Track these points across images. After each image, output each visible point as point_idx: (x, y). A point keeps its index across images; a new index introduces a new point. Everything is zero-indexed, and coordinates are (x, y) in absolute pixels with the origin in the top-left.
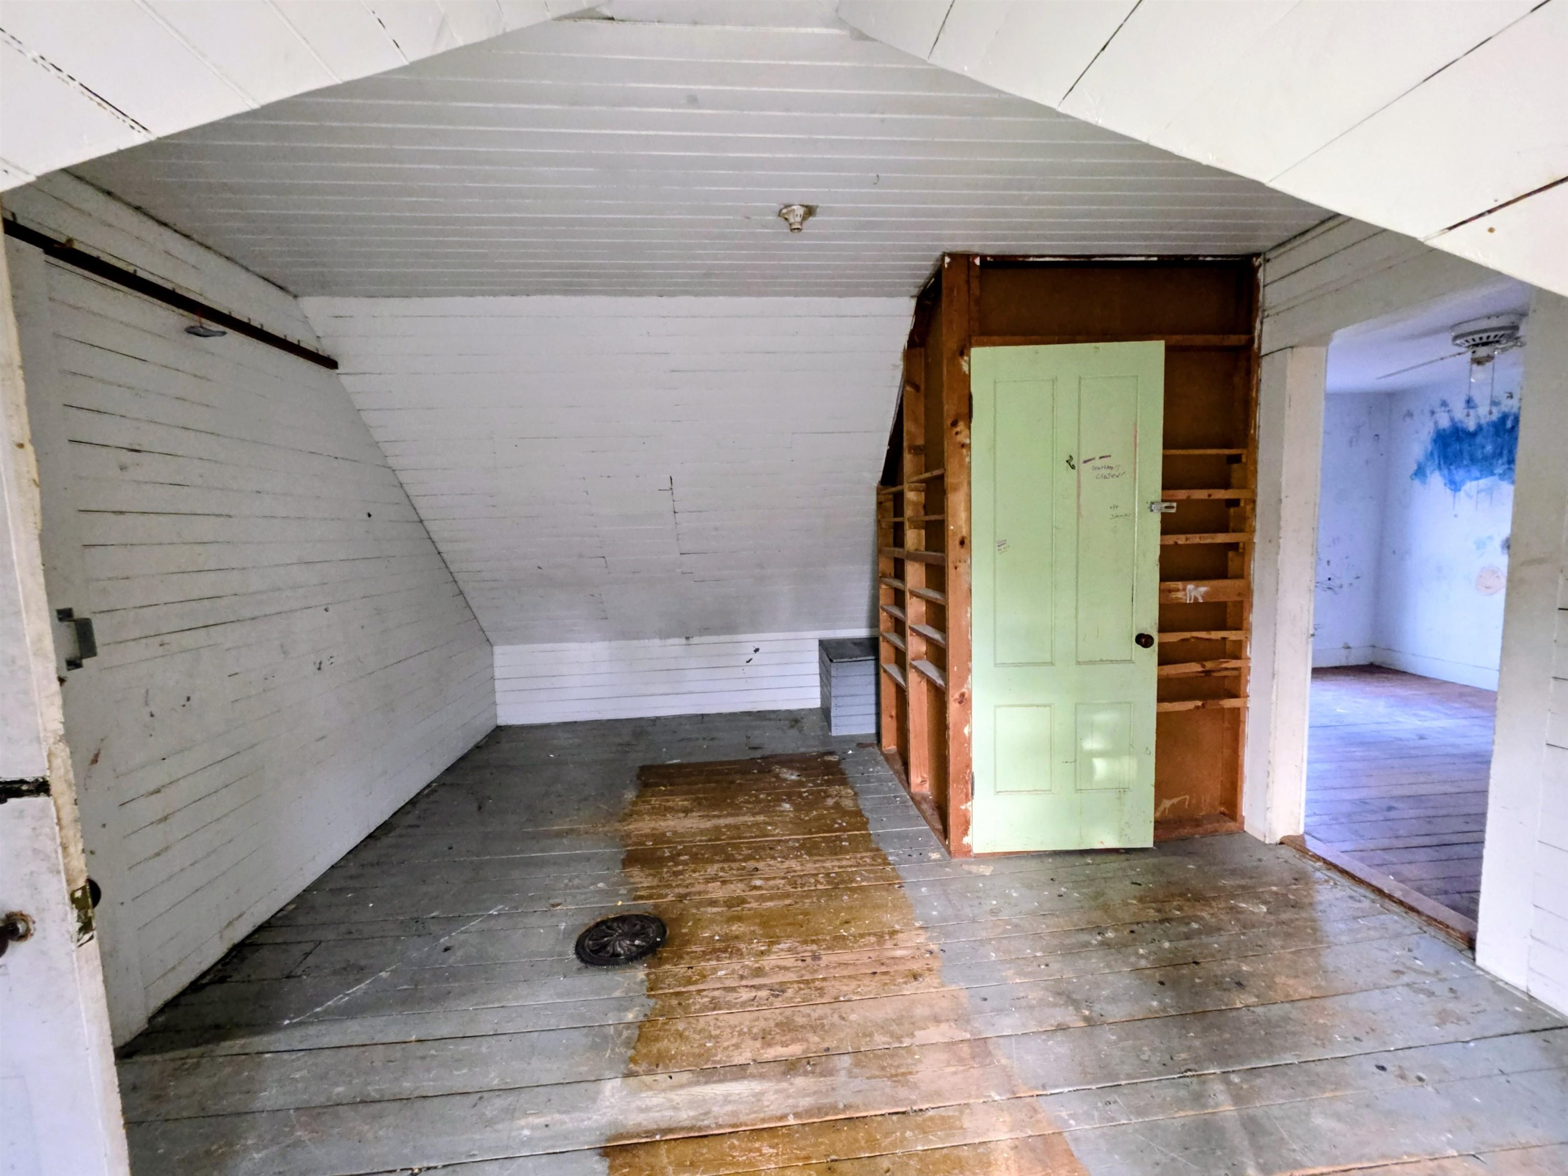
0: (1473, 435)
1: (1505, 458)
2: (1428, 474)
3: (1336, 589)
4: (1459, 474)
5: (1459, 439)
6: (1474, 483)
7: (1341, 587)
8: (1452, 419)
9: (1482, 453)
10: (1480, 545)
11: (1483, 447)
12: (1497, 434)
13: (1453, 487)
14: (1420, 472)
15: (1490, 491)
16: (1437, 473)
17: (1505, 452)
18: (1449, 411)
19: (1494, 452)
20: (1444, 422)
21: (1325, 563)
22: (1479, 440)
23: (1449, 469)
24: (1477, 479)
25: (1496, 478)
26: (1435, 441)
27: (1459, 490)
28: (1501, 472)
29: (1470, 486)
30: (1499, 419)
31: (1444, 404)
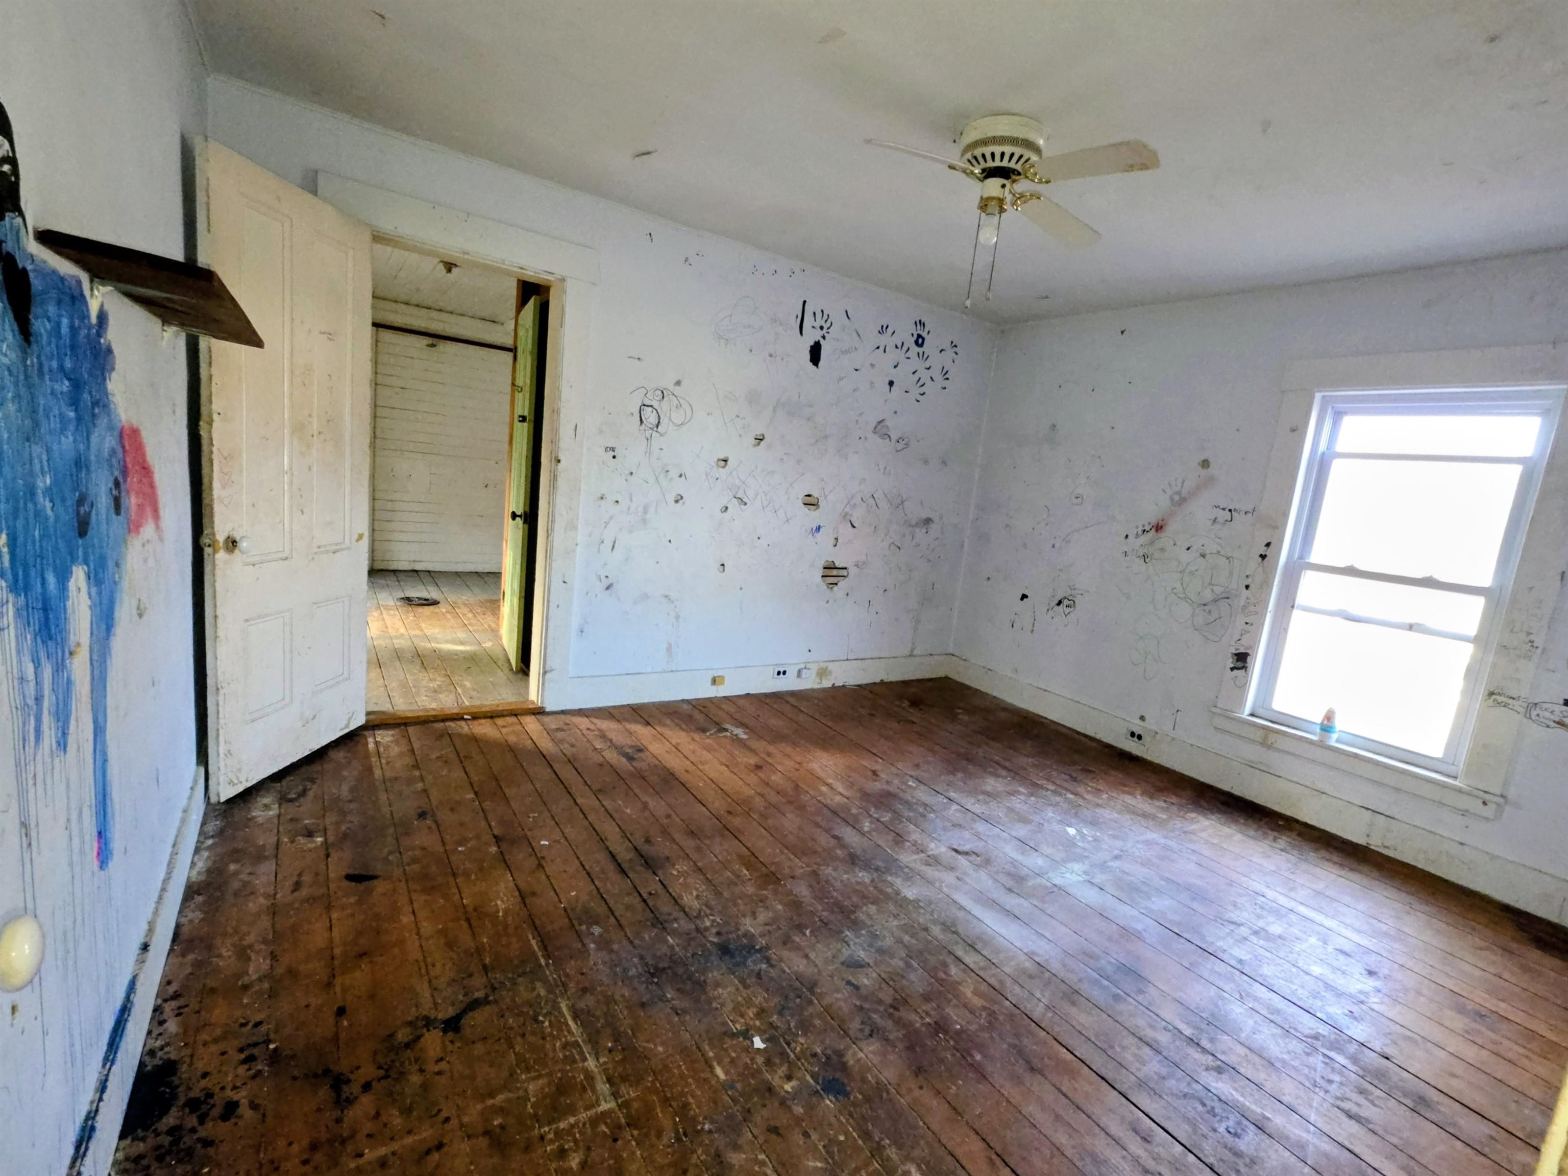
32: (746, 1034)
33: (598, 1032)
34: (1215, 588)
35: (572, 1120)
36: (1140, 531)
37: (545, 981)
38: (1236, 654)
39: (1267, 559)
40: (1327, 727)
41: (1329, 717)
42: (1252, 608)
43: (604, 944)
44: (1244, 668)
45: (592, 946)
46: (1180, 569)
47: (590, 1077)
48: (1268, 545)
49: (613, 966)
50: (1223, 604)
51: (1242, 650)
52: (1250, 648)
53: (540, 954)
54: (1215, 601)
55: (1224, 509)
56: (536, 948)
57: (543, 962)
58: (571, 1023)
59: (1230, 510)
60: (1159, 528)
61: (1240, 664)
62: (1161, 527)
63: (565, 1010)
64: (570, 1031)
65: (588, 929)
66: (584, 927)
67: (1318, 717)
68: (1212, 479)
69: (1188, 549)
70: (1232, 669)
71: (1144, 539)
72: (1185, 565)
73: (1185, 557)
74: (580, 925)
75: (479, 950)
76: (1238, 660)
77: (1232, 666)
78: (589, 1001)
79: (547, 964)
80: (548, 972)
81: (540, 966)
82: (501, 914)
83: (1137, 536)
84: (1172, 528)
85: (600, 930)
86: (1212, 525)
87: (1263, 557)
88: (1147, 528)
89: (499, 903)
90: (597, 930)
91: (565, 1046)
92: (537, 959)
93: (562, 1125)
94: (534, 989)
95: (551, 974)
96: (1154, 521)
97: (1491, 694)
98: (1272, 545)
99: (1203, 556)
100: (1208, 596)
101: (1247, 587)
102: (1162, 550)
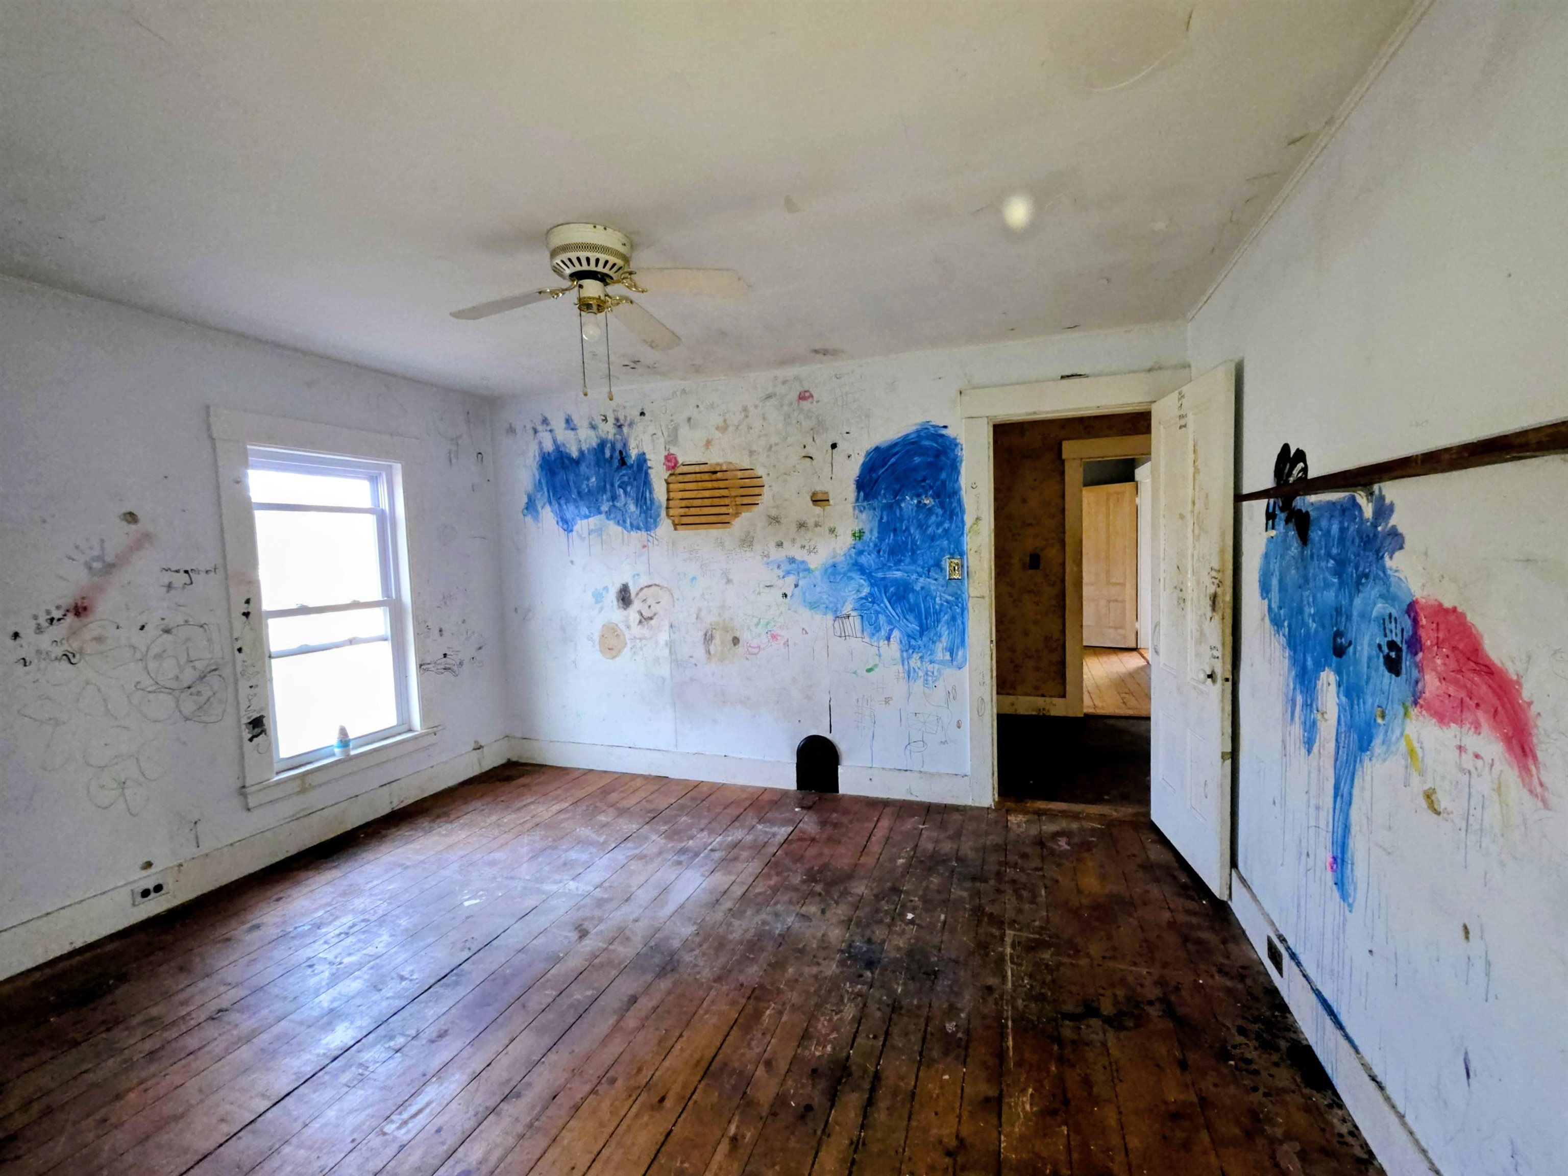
0: (577, 462)
1: (609, 494)
2: (539, 508)
3: (455, 668)
4: (570, 511)
5: (564, 467)
6: (585, 521)
7: (461, 664)
8: (555, 441)
9: (588, 485)
10: (598, 597)
11: (588, 479)
12: (598, 464)
13: (565, 526)
14: (531, 506)
15: (599, 531)
16: (548, 508)
17: (608, 486)
18: (551, 431)
19: (598, 486)
20: (549, 447)
21: (437, 632)
22: (583, 468)
23: (559, 504)
24: (586, 517)
25: (603, 516)
26: (541, 467)
27: (572, 531)
28: (607, 509)
29: (581, 526)
30: (598, 445)
31: (545, 421)
32: (912, 922)
33: (996, 962)
34: (197, 664)
35: (1032, 936)
36: (43, 620)
37: (1014, 1007)
38: (250, 723)
39: (251, 615)
40: (345, 742)
41: (343, 732)
42: (251, 670)
43: (952, 1011)
44: (263, 731)
45: (963, 1015)
46: (138, 655)
47: (1013, 946)
48: (248, 602)
49: (957, 994)
50: (213, 679)
51: (255, 715)
52: (262, 710)
53: (1009, 1031)
54: (202, 678)
55: (177, 571)
56: (1010, 1038)
57: (1010, 1023)
58: (1010, 977)
59: (186, 572)
60: (79, 610)
61: (257, 730)
62: (85, 609)
63: (1010, 984)
64: (1012, 969)
65: (957, 1031)
66: (960, 1035)
67: (332, 739)
68: (147, 537)
69: (142, 628)
70: (251, 740)
71: (58, 631)
72: (144, 649)
73: (139, 641)
74: (961, 1039)
75: (1061, 1060)
76: (254, 728)
77: (250, 736)
78: (991, 981)
79: (1007, 1019)
80: (1010, 1013)
81: (1013, 1021)
82: (1030, 1091)
83: (39, 629)
84: (103, 608)
85: (947, 1025)
86: (168, 591)
87: (246, 614)
88: (57, 614)
89: (1028, 1107)
90: (950, 1027)
91: (1021, 965)
92: (1013, 1026)
93: (1037, 936)
94: (1026, 1006)
95: (1007, 1011)
96: (67, 601)
97: (421, 666)
98: (252, 601)
99: (167, 631)
100: (189, 675)
101: (240, 650)
102: (99, 639)
